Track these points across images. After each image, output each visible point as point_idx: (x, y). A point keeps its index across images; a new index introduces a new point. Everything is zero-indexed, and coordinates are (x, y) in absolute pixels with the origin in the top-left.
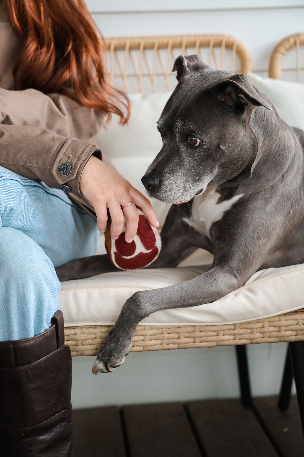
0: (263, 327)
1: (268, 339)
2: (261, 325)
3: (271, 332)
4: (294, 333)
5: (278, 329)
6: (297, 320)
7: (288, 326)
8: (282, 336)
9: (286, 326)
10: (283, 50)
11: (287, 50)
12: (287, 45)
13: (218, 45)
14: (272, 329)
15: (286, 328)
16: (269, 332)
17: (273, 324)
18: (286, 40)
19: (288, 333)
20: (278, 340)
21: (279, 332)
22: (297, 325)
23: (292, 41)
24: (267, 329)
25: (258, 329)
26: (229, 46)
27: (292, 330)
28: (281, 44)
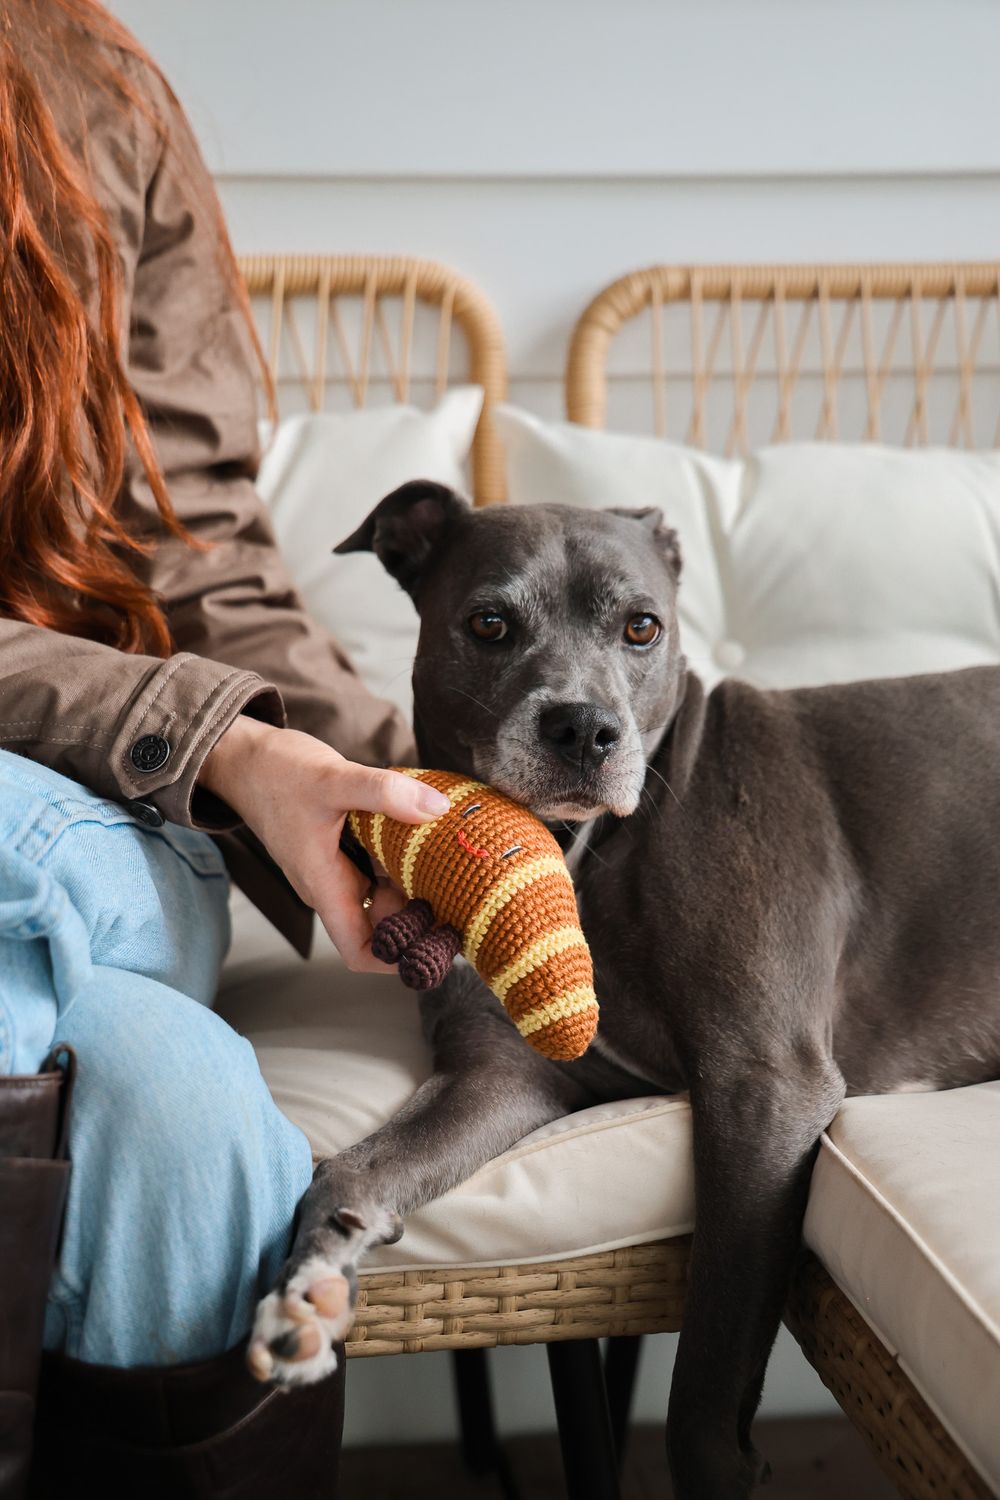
0: (444, 1299)
1: (464, 1336)
2: (438, 1289)
3: (472, 1313)
4: (548, 1314)
5: (493, 1303)
6: (557, 1272)
7: (529, 1292)
8: (507, 1328)
9: (522, 1294)
10: (608, 317)
11: (623, 318)
12: (623, 303)
13: (393, 289)
14: (475, 1303)
15: (521, 1298)
16: (464, 1315)
17: (477, 1285)
18: (621, 285)
19: (529, 1315)
20: (494, 1340)
21: (498, 1312)
22: (556, 1289)
23: (638, 289)
24: (458, 1303)
25: (430, 1305)
26: (431, 296)
27: (541, 1307)
28: (602, 299)
